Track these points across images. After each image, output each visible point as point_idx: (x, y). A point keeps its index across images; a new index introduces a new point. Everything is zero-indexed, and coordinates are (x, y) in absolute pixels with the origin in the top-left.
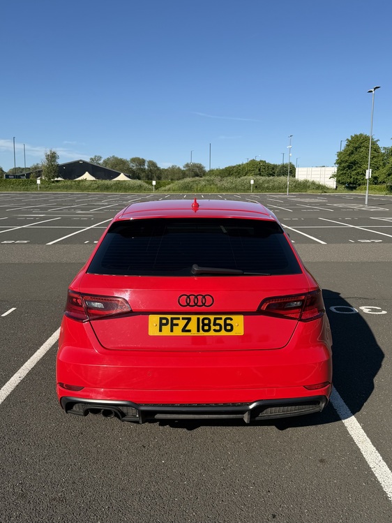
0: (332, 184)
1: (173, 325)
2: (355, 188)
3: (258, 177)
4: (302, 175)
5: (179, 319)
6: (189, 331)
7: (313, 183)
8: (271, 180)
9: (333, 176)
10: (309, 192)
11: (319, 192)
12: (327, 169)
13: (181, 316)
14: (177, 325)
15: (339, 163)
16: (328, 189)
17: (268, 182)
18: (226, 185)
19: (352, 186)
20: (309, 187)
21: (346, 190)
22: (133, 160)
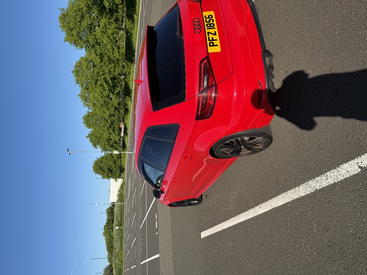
0: (120, 181)
1: (213, 40)
2: (123, 168)
3: (114, 224)
4: (114, 198)
5: (209, 38)
6: (215, 32)
7: (119, 191)
8: (116, 216)
9: (116, 181)
10: (125, 193)
11: (125, 187)
12: (111, 184)
13: (207, 37)
14: (212, 38)
15: (108, 177)
16: (123, 183)
17: (117, 218)
18: (118, 245)
19: (122, 170)
20: (121, 193)
21: (124, 172)
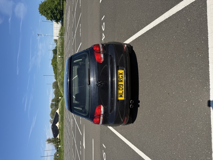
3: (57, 54)
7: (60, 31)
15: (51, 19)
17: (59, 50)
20: (62, 33)
22: (52, 108)
